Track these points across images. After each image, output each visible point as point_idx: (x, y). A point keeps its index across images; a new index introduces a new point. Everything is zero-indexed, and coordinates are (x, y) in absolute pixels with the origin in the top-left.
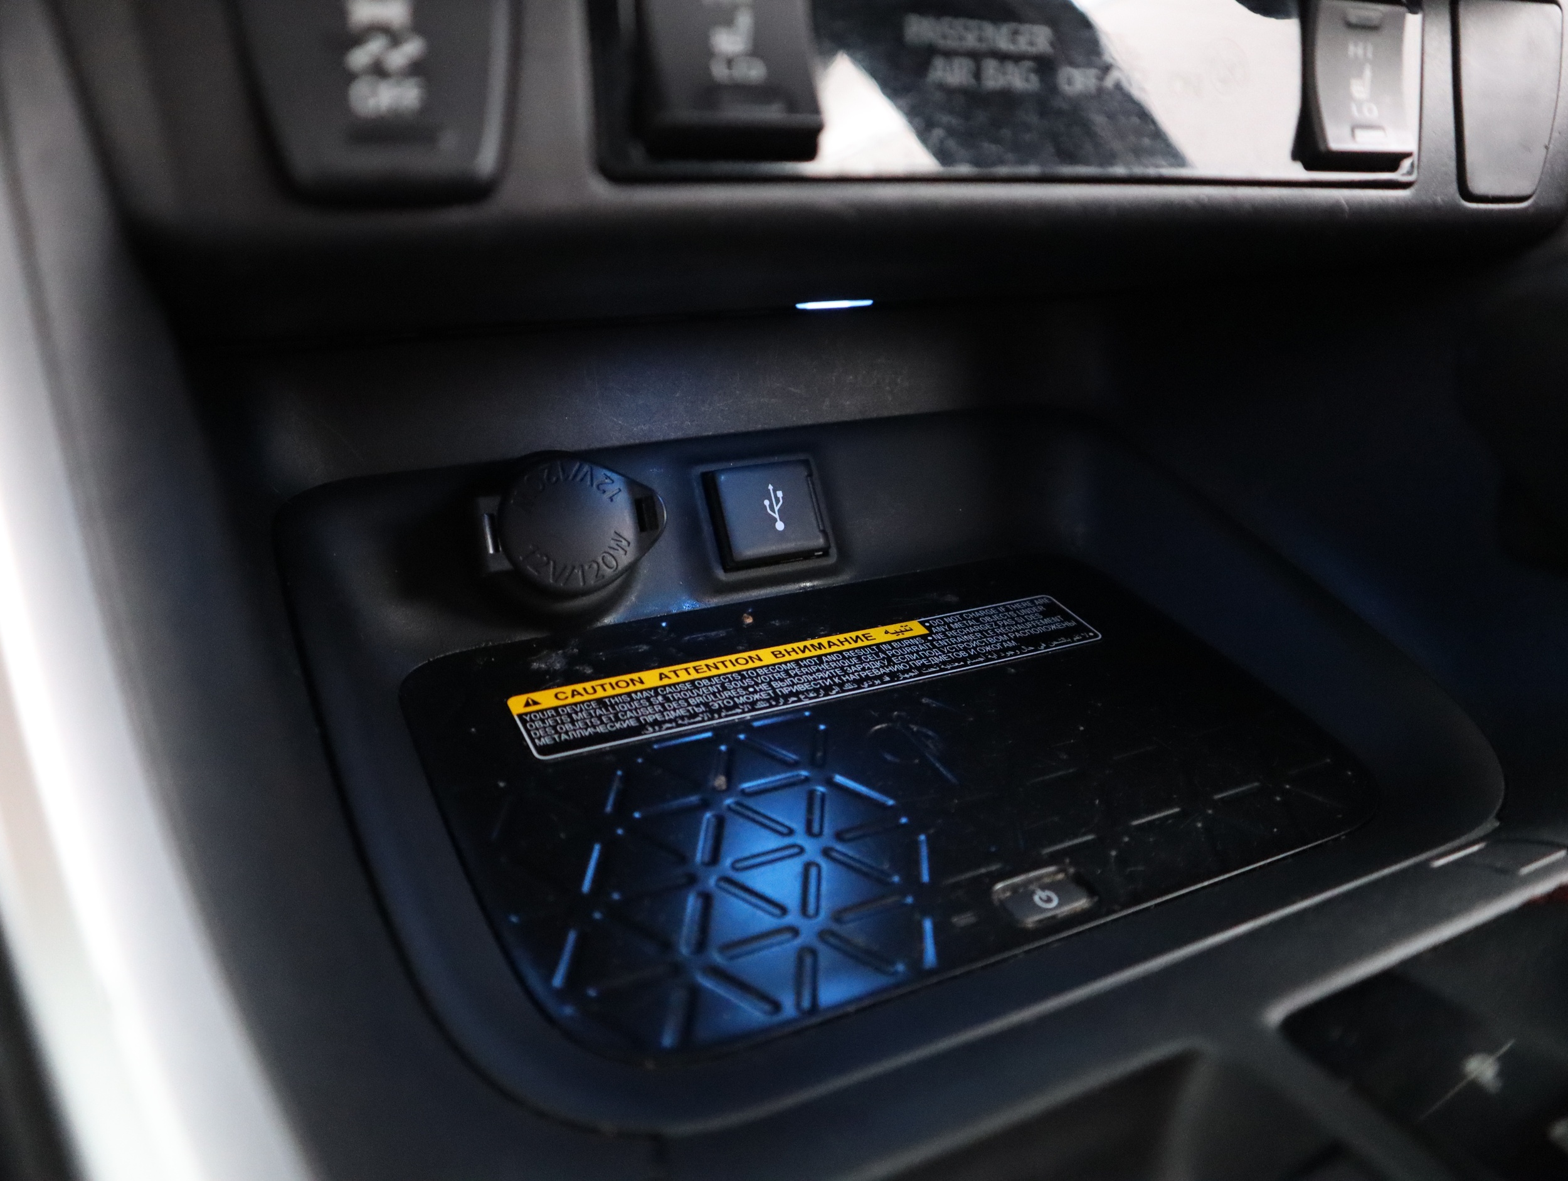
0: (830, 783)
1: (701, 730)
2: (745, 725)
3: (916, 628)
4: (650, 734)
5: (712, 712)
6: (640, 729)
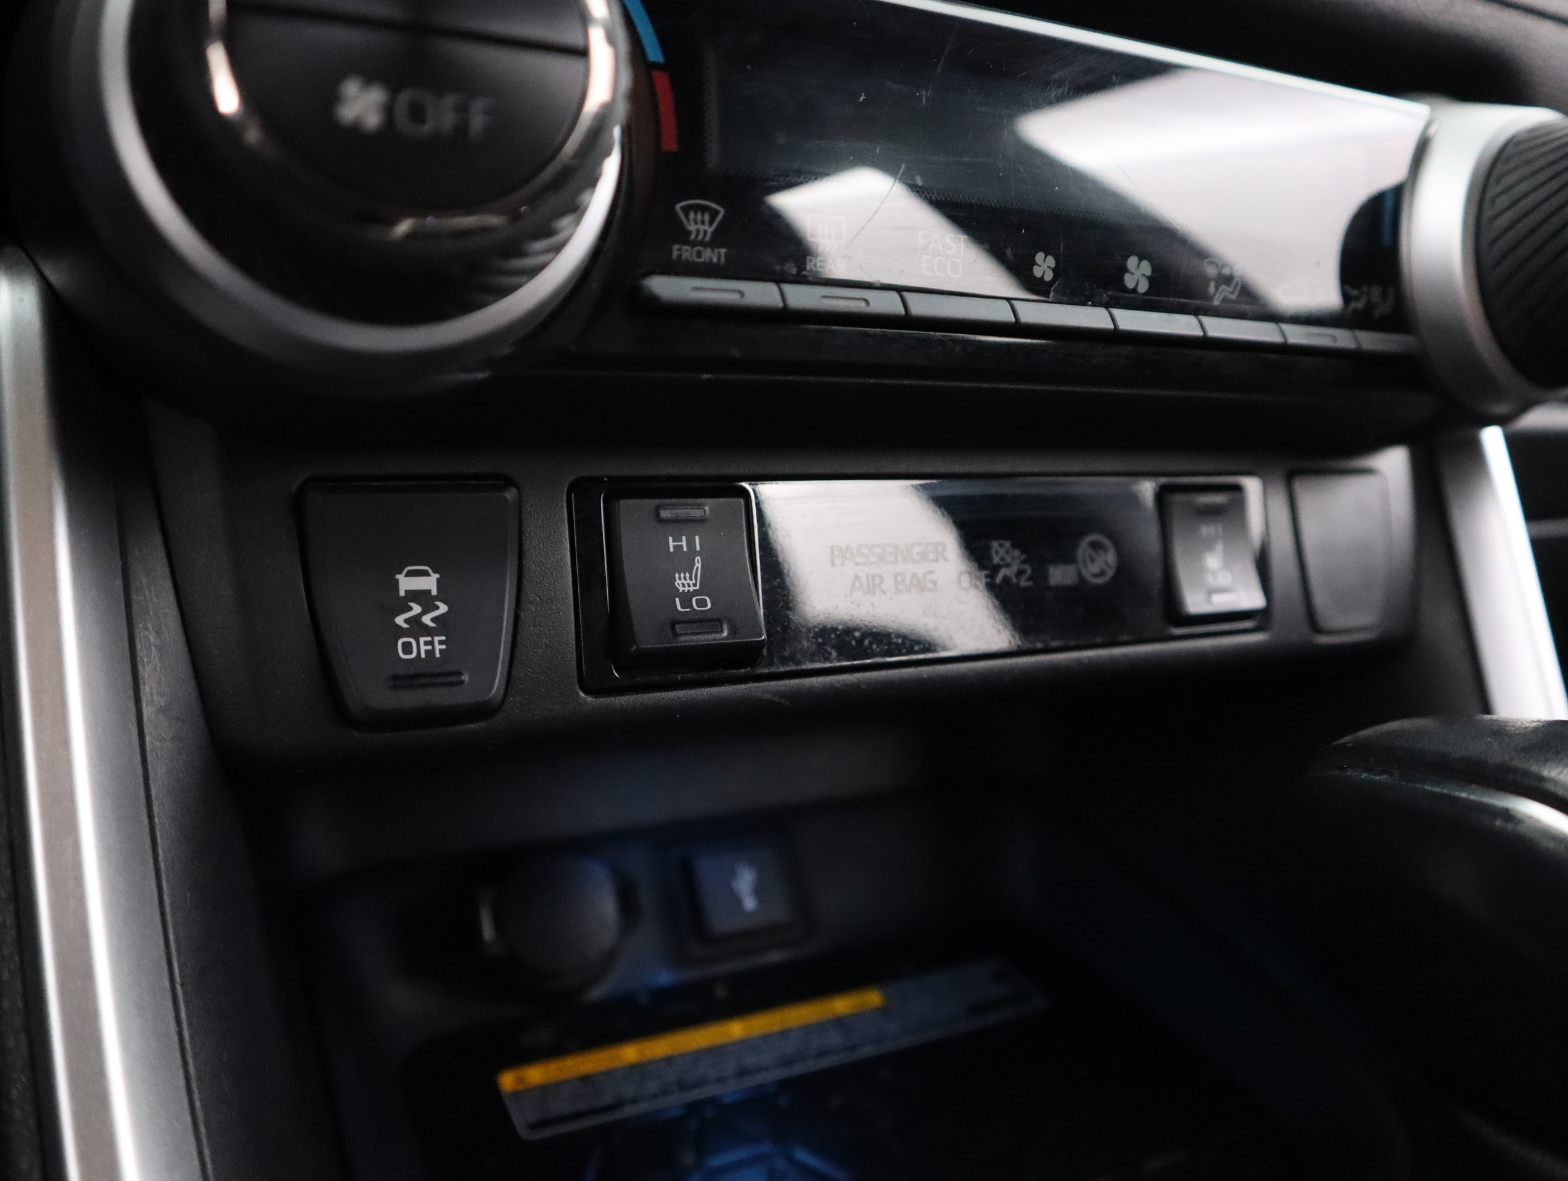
0: (790, 1159)
1: (674, 1102)
2: (714, 1101)
3: (873, 998)
4: (629, 1111)
5: (683, 1086)
6: (617, 1105)
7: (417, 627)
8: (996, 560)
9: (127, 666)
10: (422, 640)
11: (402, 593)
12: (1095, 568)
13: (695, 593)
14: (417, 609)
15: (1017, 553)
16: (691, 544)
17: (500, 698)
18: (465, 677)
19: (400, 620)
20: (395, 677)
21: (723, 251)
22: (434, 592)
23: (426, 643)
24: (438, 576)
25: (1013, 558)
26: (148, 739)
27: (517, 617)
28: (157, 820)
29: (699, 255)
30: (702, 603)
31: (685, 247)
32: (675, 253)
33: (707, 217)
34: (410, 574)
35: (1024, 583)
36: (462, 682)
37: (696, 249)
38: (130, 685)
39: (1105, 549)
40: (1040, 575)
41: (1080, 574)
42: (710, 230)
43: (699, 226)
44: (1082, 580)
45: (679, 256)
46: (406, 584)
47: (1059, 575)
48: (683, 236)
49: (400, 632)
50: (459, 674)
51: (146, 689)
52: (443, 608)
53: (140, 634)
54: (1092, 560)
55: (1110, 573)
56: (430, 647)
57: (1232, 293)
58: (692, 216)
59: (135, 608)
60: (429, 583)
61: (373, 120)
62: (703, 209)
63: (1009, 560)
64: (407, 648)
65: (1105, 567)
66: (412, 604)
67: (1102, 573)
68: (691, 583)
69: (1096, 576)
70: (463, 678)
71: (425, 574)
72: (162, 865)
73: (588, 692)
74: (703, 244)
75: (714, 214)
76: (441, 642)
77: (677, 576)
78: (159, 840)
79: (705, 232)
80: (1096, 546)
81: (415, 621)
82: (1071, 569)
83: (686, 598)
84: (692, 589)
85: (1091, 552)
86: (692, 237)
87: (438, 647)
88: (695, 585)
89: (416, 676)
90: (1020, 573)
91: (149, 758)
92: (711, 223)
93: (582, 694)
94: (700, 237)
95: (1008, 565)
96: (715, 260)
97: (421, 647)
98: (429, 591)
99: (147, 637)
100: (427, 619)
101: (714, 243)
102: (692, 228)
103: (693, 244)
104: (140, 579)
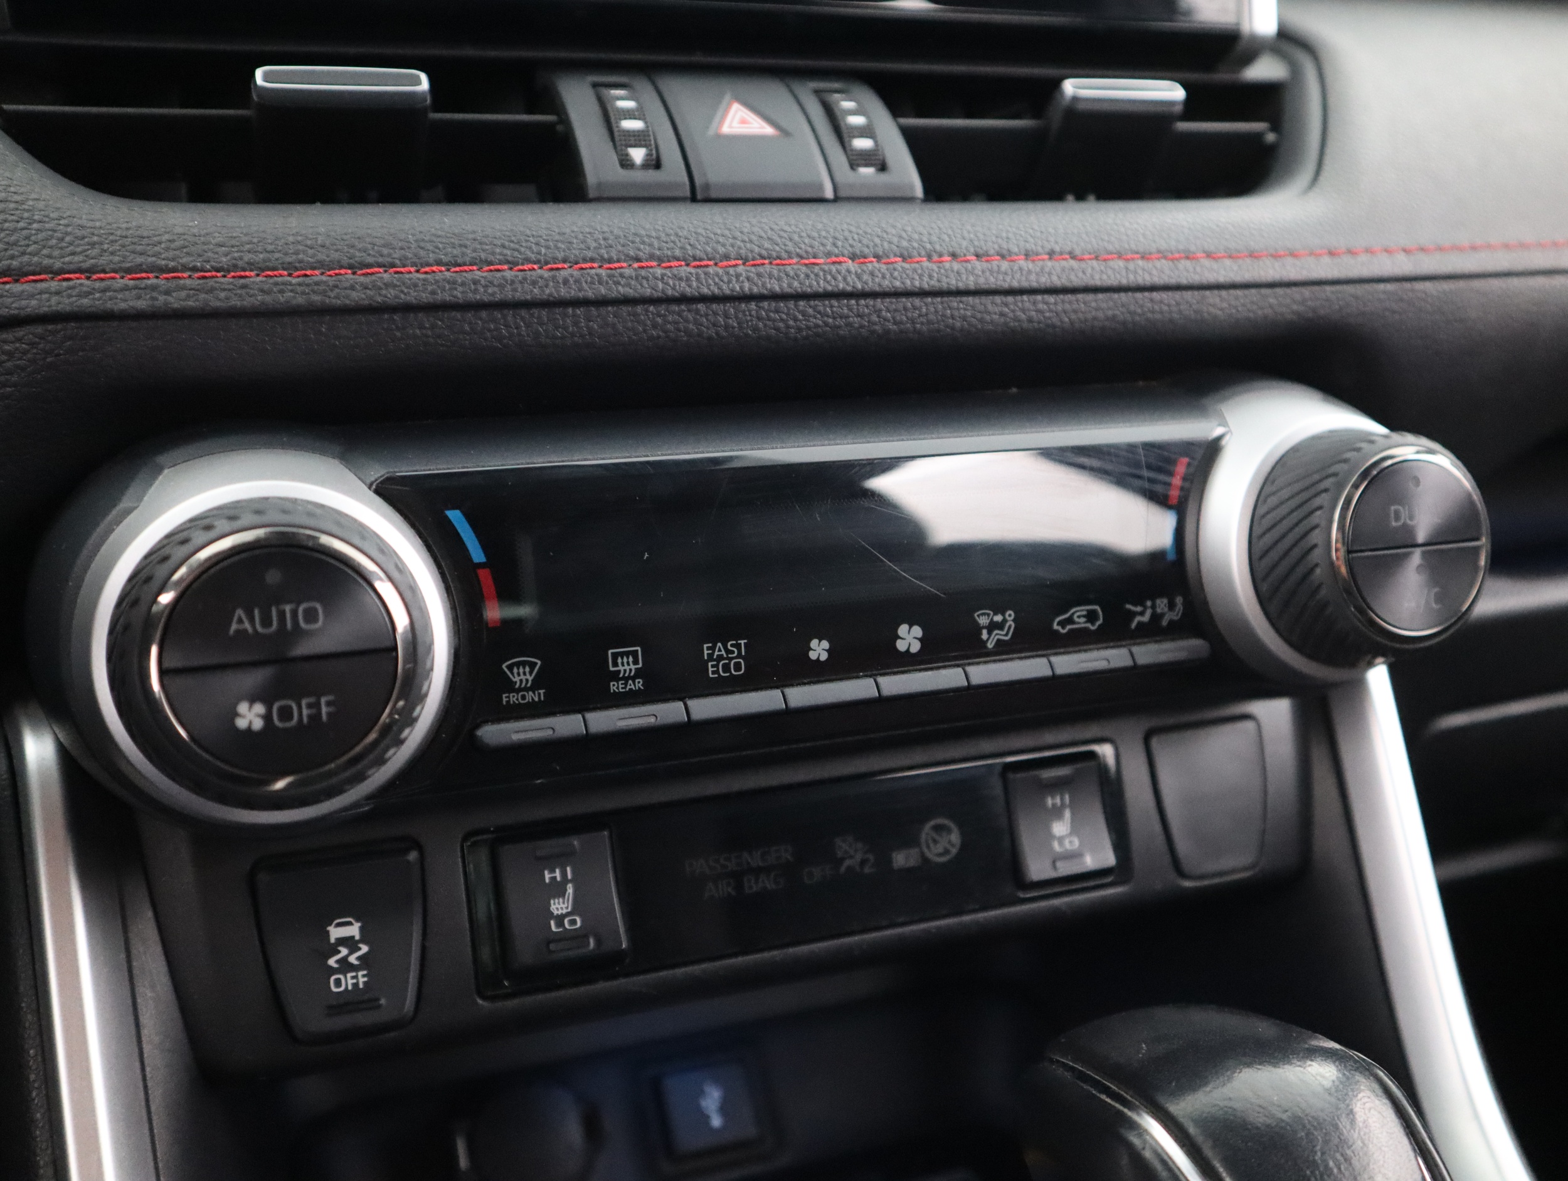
7: (345, 966)
8: (840, 854)
9: (131, 1018)
10: (349, 975)
11: (332, 940)
12: (940, 849)
13: (568, 914)
14: (344, 951)
15: (860, 845)
16: (564, 874)
17: (411, 1014)
18: (383, 1001)
19: (332, 962)
20: (330, 1007)
21: (542, 692)
22: (357, 937)
23: (353, 978)
24: (359, 924)
25: (856, 851)
26: (148, 1069)
27: (424, 949)
28: (155, 1131)
29: (523, 697)
30: (573, 922)
31: (511, 695)
32: (505, 700)
33: (527, 669)
34: (339, 925)
35: (867, 870)
36: (380, 1006)
37: (520, 694)
38: (134, 1032)
39: (949, 831)
40: (885, 861)
41: (923, 855)
42: (530, 679)
43: (522, 677)
44: (925, 860)
45: (508, 702)
46: (336, 933)
47: (901, 859)
48: (510, 687)
49: (332, 971)
50: (378, 999)
51: (145, 1032)
52: (364, 949)
53: (140, 990)
54: (935, 842)
55: (954, 851)
56: (355, 981)
57: (1006, 635)
58: (515, 670)
59: (136, 972)
60: (353, 930)
61: (258, 724)
62: (524, 664)
63: (852, 852)
64: (338, 983)
65: (948, 846)
66: (341, 948)
67: (946, 852)
68: (564, 906)
69: (940, 855)
70: (381, 1002)
71: (349, 924)
72: (160, 1165)
73: (484, 998)
74: (526, 689)
75: (532, 665)
76: (364, 976)
77: (552, 902)
78: (158, 1146)
79: (527, 680)
80: (938, 829)
81: (344, 961)
82: (914, 852)
83: (560, 919)
84: (564, 911)
85: (934, 835)
86: (517, 686)
87: (362, 980)
88: (567, 908)
89: (347, 1004)
90: (863, 862)
91: (149, 1084)
92: (531, 673)
93: (480, 1001)
94: (523, 685)
95: (851, 857)
96: (536, 699)
97: (348, 981)
98: (353, 937)
99: (146, 995)
100: (353, 959)
101: (534, 688)
102: (516, 679)
103: (520, 690)
104: (137, 948)
